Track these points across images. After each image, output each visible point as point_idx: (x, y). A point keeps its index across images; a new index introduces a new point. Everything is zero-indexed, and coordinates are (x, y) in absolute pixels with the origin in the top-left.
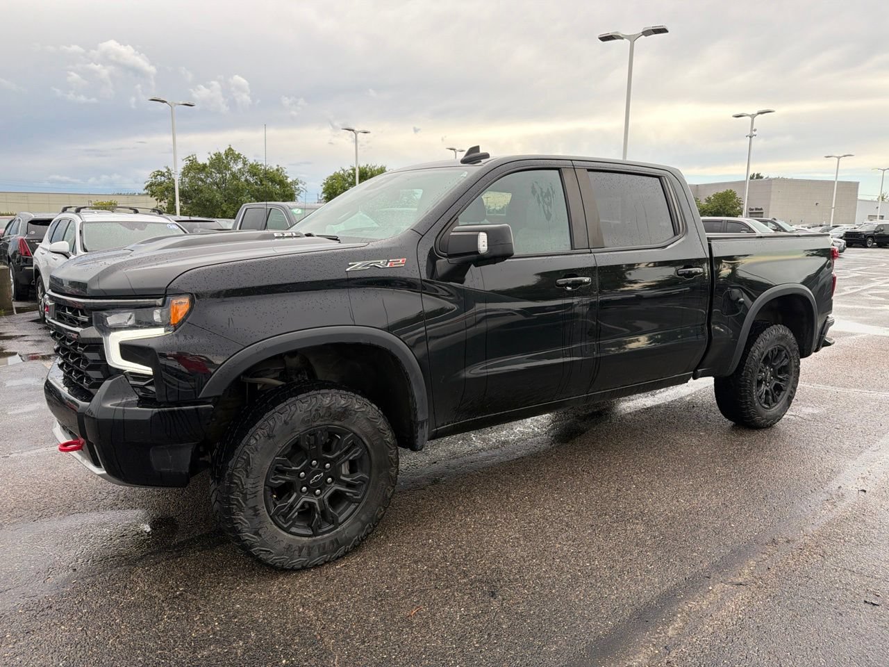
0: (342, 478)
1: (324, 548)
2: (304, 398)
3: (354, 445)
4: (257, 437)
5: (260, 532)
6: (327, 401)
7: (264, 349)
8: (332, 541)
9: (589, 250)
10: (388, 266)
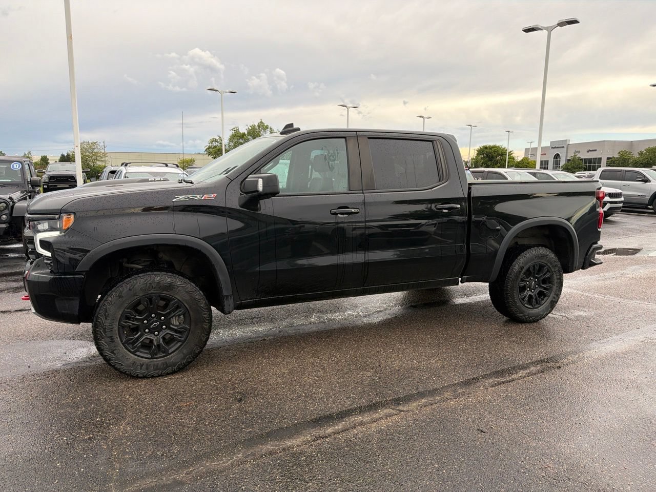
0: (171, 326)
1: (157, 366)
2: (143, 276)
3: (178, 307)
4: (112, 297)
5: (115, 352)
6: (158, 279)
7: (114, 245)
8: (163, 363)
9: (361, 191)
10: (203, 199)
